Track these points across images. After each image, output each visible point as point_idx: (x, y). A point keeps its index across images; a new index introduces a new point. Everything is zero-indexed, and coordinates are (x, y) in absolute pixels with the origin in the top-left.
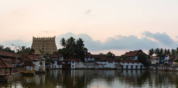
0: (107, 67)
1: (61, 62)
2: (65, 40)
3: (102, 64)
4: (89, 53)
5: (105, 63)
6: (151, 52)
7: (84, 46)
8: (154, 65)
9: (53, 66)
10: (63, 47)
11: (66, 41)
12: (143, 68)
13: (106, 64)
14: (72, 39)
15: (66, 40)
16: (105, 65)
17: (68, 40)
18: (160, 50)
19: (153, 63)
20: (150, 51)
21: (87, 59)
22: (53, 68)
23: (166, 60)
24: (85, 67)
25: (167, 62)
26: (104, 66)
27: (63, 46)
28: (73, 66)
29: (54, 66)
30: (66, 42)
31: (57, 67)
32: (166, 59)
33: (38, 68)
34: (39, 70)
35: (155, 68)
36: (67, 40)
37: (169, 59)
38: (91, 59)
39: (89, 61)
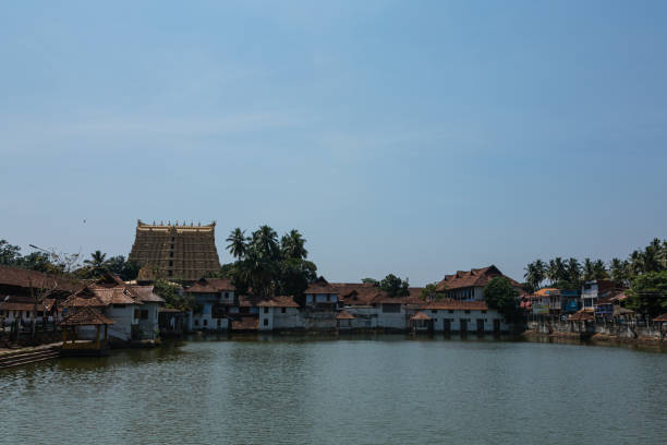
0: (380, 324)
1: (228, 307)
2: (245, 236)
3: (362, 316)
4: (322, 278)
5: (373, 311)
6: (536, 272)
7: (305, 257)
8: (541, 318)
9: (196, 323)
10: (237, 259)
11: (249, 239)
12: (503, 327)
13: (376, 316)
14: (266, 233)
15: (247, 234)
16: (374, 320)
17: (254, 234)
18: (567, 264)
19: (536, 311)
20: (532, 268)
21: (314, 300)
22: (196, 327)
23: (586, 300)
24: (306, 324)
25: (592, 308)
26: (369, 323)
27: (235, 256)
28: (266, 322)
29: (201, 323)
30: (247, 242)
31: (213, 323)
32: (587, 296)
33: (129, 330)
34: (130, 336)
35: (545, 330)
36: (252, 236)
37: (596, 295)
38: (328, 299)
39: (320, 304)
